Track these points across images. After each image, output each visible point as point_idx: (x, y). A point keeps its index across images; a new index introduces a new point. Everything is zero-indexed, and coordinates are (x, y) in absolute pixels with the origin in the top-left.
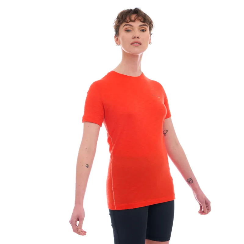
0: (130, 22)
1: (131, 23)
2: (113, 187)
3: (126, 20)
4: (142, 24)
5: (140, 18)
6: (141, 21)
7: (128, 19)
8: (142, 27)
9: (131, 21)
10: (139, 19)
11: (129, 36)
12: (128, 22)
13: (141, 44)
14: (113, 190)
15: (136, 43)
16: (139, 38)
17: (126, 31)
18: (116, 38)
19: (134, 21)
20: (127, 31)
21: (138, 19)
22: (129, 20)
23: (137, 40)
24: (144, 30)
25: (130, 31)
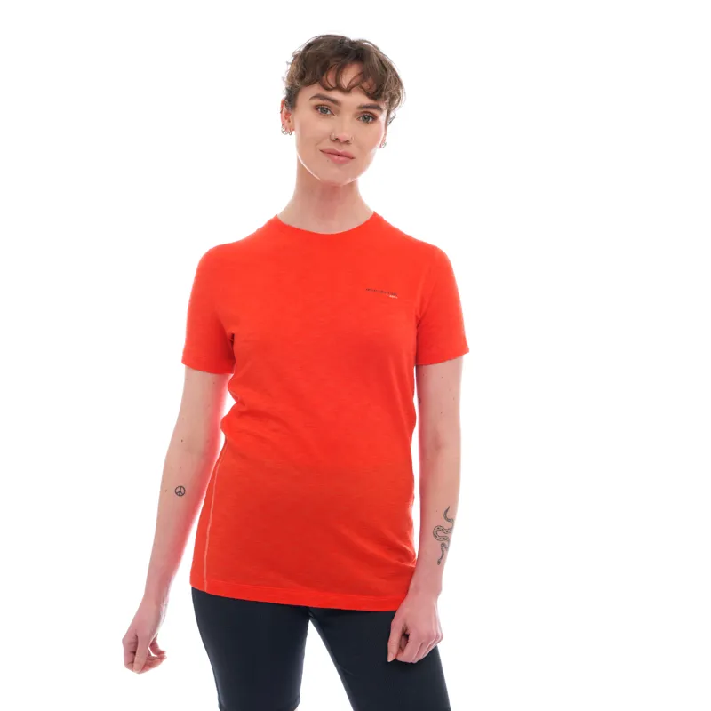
0: (334, 89)
1: (336, 95)
2: (209, 526)
3: (324, 77)
4: (366, 101)
5: (367, 84)
7: (330, 78)
8: (365, 110)
9: (339, 88)
10: (362, 88)
11: (323, 125)
12: (328, 89)
13: (352, 158)
14: (208, 533)
16: (349, 145)
17: (317, 109)
19: (347, 91)
20: (321, 110)
22: (333, 84)
24: (369, 117)
25: (329, 113)
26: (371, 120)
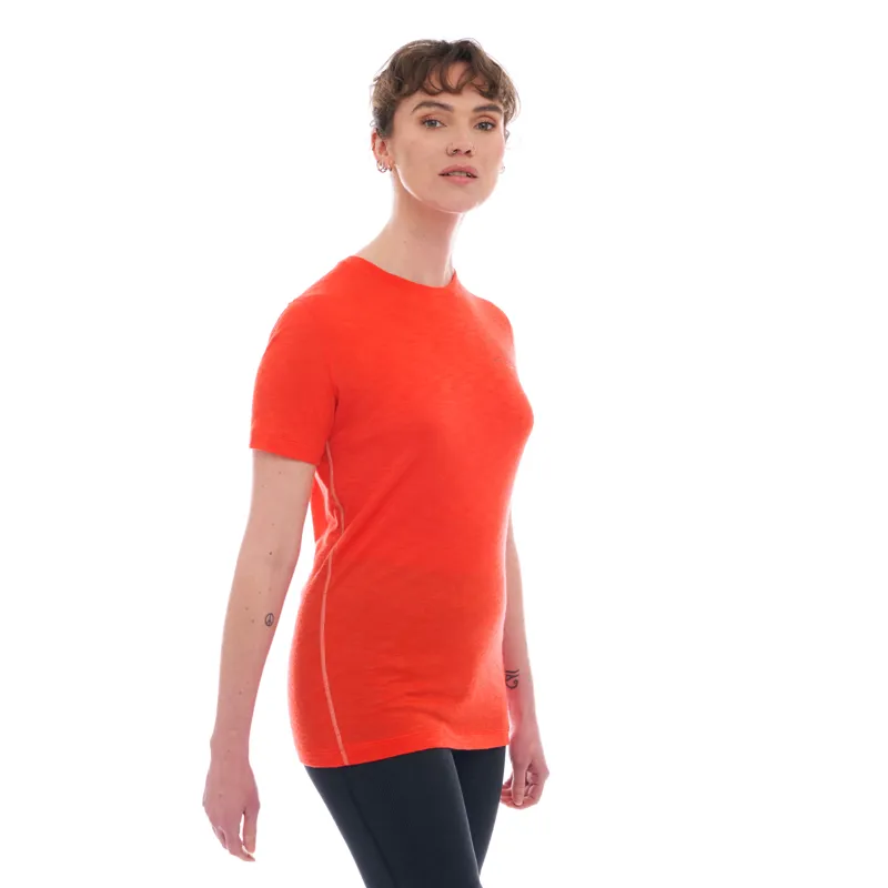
0: (440, 92)
1: (445, 99)
3: (427, 81)
4: (483, 102)
5: (478, 81)
6: (483, 94)
7: (434, 81)
8: (482, 113)
9: (446, 89)
10: (476, 86)
11: (435, 142)
12: (432, 94)
13: (475, 177)
15: (457, 174)
16: (471, 156)
17: (423, 123)
18: (378, 141)
19: (457, 91)
20: (429, 123)
21: (472, 84)
22: (440, 87)
23: (461, 162)
24: (486, 123)
25: (438, 125)
26: (489, 127)
